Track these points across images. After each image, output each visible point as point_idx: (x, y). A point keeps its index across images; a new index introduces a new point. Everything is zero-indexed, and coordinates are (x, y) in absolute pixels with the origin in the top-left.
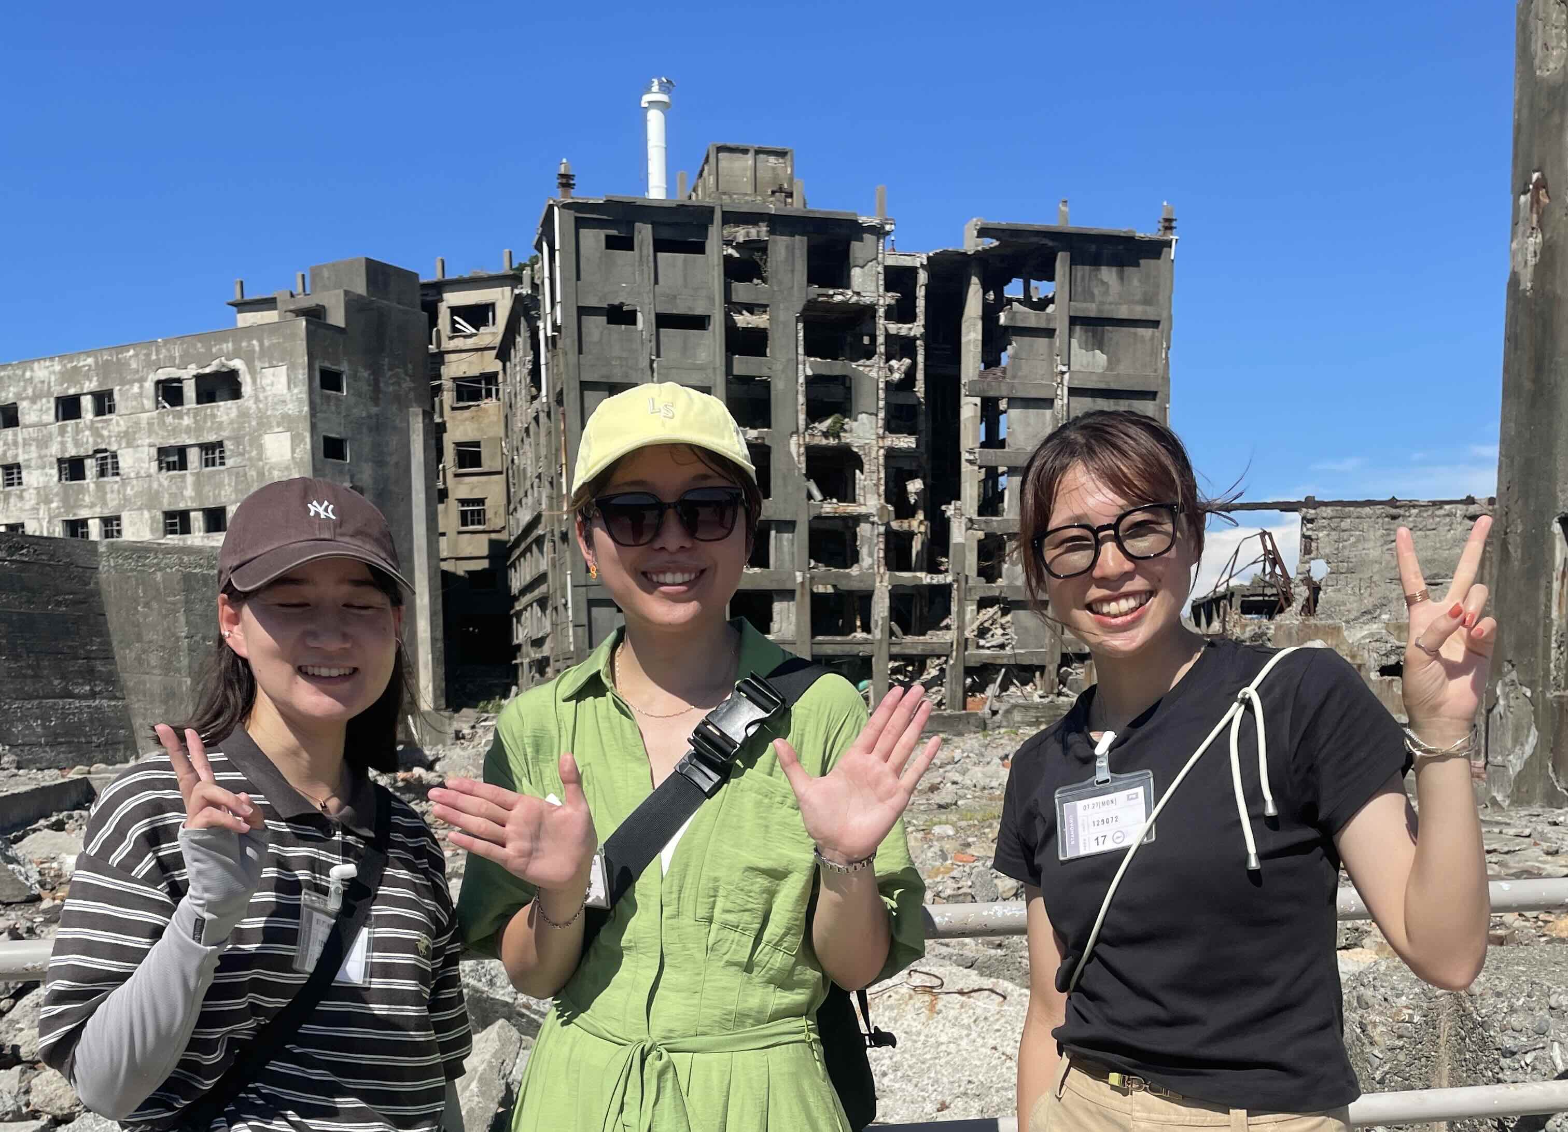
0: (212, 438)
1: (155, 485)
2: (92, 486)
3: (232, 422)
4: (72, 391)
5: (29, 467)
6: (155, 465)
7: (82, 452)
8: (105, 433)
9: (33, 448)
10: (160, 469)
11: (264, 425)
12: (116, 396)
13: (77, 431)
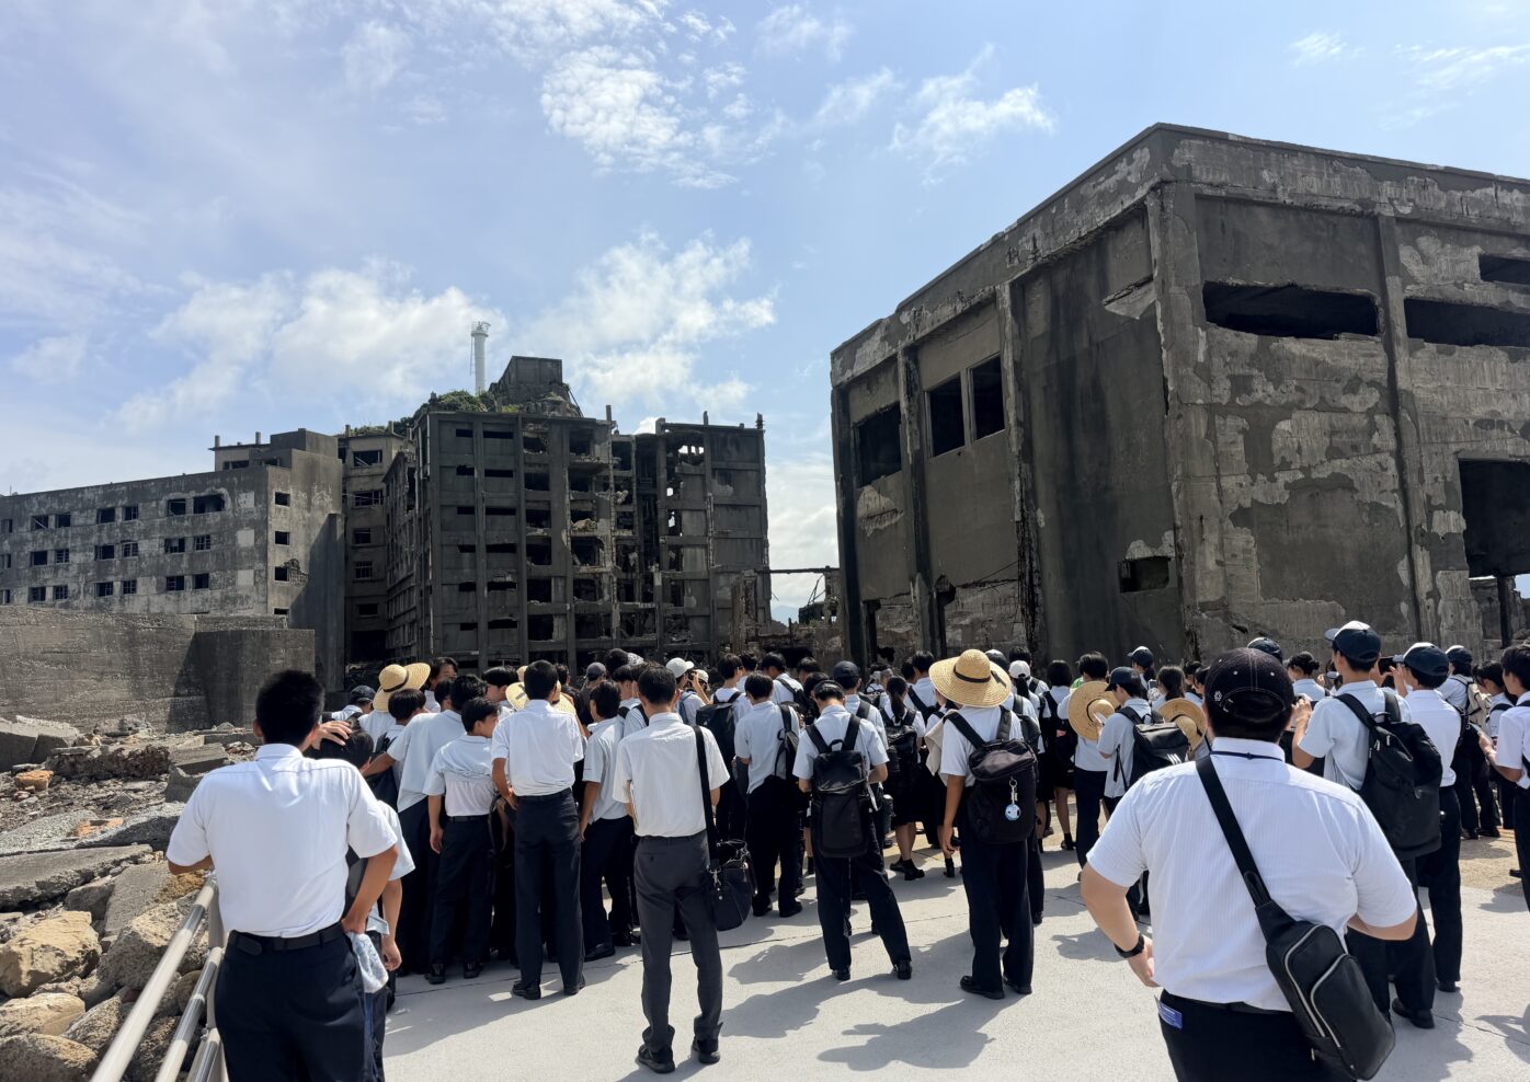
0: (203, 533)
1: (162, 561)
2: (118, 562)
3: (217, 524)
4: (109, 506)
5: (74, 551)
6: (162, 549)
7: (113, 541)
8: (130, 530)
9: (79, 540)
10: (166, 551)
11: (238, 525)
12: (140, 509)
13: (111, 529)
